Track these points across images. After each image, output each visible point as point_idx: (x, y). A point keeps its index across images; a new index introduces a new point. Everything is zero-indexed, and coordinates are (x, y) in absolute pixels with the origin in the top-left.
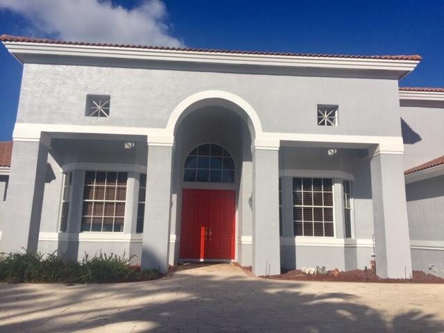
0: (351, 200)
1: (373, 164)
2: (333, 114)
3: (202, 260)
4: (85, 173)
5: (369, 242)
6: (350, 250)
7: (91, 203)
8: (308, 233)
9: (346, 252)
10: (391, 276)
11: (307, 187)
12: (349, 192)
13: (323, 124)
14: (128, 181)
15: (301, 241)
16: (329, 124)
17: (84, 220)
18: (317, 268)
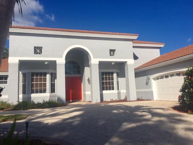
0: (119, 78)
1: (126, 67)
2: (114, 52)
3: (71, 101)
4: (31, 73)
5: (125, 91)
6: (119, 93)
7: (34, 84)
8: (107, 90)
9: (118, 94)
10: (131, 100)
11: (106, 75)
12: (118, 76)
13: (111, 55)
14: (47, 75)
15: (105, 92)
16: (113, 55)
17: (32, 90)
18: (111, 99)
